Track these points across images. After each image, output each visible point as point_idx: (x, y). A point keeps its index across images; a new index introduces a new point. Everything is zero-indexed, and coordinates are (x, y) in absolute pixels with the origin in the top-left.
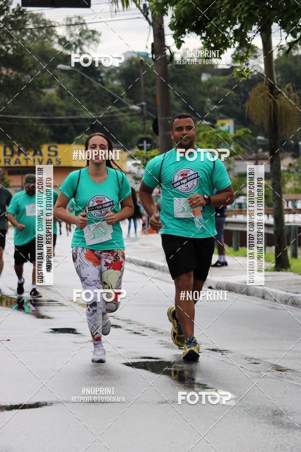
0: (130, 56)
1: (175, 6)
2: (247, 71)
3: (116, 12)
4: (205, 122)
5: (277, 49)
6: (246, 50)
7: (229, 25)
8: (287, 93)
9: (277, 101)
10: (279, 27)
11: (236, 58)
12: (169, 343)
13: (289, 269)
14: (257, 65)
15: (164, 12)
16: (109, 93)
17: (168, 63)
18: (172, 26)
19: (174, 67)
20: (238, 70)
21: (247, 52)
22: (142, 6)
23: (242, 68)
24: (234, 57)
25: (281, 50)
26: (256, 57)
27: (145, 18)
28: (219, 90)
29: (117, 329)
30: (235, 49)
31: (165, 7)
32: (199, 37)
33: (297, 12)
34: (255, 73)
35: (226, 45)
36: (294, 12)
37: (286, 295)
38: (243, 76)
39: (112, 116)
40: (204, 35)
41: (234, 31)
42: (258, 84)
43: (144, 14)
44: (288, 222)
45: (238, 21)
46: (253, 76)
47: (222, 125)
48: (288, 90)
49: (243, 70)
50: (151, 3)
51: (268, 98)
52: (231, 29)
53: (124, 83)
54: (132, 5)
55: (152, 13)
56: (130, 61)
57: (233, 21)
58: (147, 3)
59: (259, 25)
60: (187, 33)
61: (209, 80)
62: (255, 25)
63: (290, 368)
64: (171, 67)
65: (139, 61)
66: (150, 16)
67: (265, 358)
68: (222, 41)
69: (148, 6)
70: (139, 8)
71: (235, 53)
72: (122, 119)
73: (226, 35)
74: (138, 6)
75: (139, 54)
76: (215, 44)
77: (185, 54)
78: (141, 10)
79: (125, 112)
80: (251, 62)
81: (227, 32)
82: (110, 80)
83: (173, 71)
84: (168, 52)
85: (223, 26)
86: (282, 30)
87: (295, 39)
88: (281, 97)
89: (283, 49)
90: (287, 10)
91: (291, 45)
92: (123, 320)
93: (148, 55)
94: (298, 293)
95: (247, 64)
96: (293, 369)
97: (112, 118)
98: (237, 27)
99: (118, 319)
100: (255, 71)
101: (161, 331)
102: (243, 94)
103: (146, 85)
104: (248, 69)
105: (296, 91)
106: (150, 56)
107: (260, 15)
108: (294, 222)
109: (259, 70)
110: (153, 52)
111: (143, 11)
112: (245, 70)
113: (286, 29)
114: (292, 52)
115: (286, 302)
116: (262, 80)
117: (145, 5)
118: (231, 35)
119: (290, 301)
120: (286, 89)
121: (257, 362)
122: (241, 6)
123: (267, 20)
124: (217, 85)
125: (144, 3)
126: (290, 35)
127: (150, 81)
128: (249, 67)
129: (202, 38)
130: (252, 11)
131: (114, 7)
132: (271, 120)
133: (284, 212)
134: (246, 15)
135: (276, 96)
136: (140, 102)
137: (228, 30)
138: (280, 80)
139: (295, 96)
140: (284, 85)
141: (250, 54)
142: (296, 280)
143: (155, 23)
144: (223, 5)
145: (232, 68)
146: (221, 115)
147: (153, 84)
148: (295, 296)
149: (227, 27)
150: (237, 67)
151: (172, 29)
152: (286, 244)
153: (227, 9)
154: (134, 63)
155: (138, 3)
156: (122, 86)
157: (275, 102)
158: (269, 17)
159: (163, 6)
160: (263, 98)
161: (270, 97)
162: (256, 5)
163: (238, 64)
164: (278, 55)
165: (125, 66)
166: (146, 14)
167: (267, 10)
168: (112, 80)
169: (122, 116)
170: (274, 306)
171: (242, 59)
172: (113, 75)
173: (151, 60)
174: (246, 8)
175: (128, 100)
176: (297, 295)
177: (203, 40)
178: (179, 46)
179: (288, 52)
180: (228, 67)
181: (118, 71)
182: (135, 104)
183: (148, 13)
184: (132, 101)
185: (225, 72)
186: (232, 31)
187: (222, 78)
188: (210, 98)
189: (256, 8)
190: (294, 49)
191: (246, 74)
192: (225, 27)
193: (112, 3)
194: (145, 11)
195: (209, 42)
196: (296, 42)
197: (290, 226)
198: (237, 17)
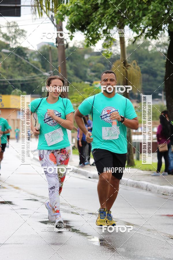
0: (43, 44)
1: (69, 16)
2: (111, 53)
3: (35, 19)
4: (86, 83)
5: (128, 40)
6: (110, 41)
7: (100, 27)
8: (134, 66)
9: (128, 71)
10: (129, 28)
11: (105, 46)
12: (66, 210)
13: (135, 167)
14: (116, 49)
15: (62, 19)
16: (32, 66)
17: (65, 49)
18: (68, 28)
19: (69, 51)
20: (106, 53)
21: (111, 43)
22: (50, 16)
23: (108, 52)
24: (103, 45)
25: (130, 42)
26: (116, 45)
27: (52, 23)
28: (95, 64)
29: (36, 202)
30: (104, 41)
31: (63, 16)
32: (83, 34)
33: (139, 19)
34: (116, 55)
35: (98, 38)
36: (137, 19)
37: (133, 182)
38: (108, 56)
39: (33, 79)
40: (86, 32)
41: (103, 30)
42: (117, 61)
43: (51, 20)
44: (134, 140)
45: (105, 25)
46: (114, 56)
47: (97, 84)
48: (134, 64)
49: (108, 53)
50: (56, 14)
51: (123, 69)
52: (101, 29)
53: (40, 60)
54: (45, 15)
55: (56, 20)
56: (44, 47)
57: (103, 25)
58: (53, 14)
59: (117, 27)
60: (76, 31)
61: (89, 58)
62: (115, 26)
63: (135, 224)
64: (67, 51)
65: (49, 48)
66: (55, 22)
67: (121, 219)
68: (96, 36)
69: (54, 16)
70: (49, 17)
71: (104, 43)
72: (39, 81)
73: (98, 33)
74: (48, 16)
75: (49, 44)
76: (92, 38)
77: (75, 43)
78: (50, 18)
79: (40, 76)
80: (113, 48)
81: (99, 31)
82: (32, 58)
83: (68, 53)
84: (65, 42)
85: (96, 27)
86: (131, 30)
87: (138, 35)
88: (130, 68)
89: (131, 41)
90: (134, 18)
91: (136, 38)
92: (39, 197)
93: (54, 44)
94: (139, 181)
95: (111, 49)
96: (137, 224)
97: (33, 80)
98: (105, 28)
99: (37, 196)
100: (116, 53)
101: (61, 203)
102: (108, 67)
103: (53, 61)
104: (111, 52)
105: (138, 65)
106: (55, 45)
107: (118, 21)
108: (138, 140)
109: (118, 53)
110: (56, 43)
111: (51, 19)
112: (110, 53)
113: (133, 29)
114: (136, 43)
115: (133, 186)
116: (119, 59)
117: (52, 16)
118: (102, 33)
119: (135, 185)
120: (133, 64)
121: (116, 220)
122: (107, 16)
123: (122, 24)
124: (93, 61)
125: (51, 14)
126: (135, 32)
127: (55, 59)
128: (112, 51)
129: (85, 34)
130: (113, 19)
131: (34, 16)
132: (124, 82)
133: (132, 134)
134: (110, 21)
135: (127, 68)
136: (49, 71)
137: (100, 29)
138: (130, 58)
139: (138, 68)
140: (132, 62)
141: (112, 43)
142: (139, 173)
143: (58, 26)
144: (97, 15)
145: (102, 52)
146: (96, 78)
147: (57, 61)
148: (138, 183)
149: (99, 28)
150: (105, 51)
151: (67, 29)
152: (133, 152)
153: (99, 18)
154: (46, 48)
155: (48, 14)
156: (39, 62)
157: (126, 71)
158: (123, 23)
159: (62, 16)
160: (119, 69)
161: (124, 68)
162: (116, 16)
163: (105, 49)
164: (129, 44)
165: (41, 50)
166: (52, 20)
167: (122, 18)
168: (34, 58)
169: (39, 79)
170: (126, 188)
171: (107, 46)
172: (34, 55)
173: (56, 47)
174: (110, 17)
175: (43, 70)
176: (139, 182)
177: (85, 36)
178: (71, 39)
179: (134, 42)
180: (100, 51)
181: (37, 53)
182: (47, 72)
183: (53, 20)
184: (45, 70)
185: (98, 54)
186: (102, 30)
187: (96, 57)
188: (90, 68)
189: (116, 17)
190: (138, 41)
191: (110, 55)
192: (98, 28)
193: (33, 14)
194: (52, 19)
195: (89, 37)
196: (138, 36)
197: (135, 143)
198: (105, 22)
